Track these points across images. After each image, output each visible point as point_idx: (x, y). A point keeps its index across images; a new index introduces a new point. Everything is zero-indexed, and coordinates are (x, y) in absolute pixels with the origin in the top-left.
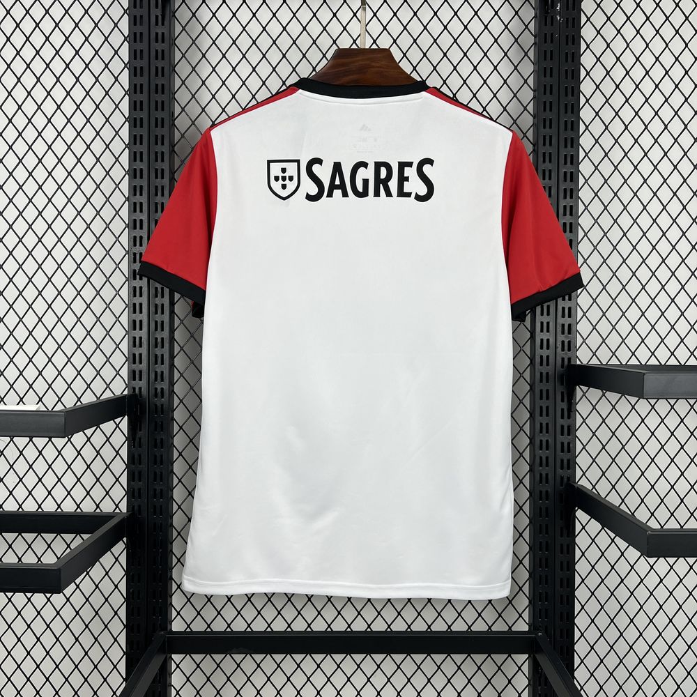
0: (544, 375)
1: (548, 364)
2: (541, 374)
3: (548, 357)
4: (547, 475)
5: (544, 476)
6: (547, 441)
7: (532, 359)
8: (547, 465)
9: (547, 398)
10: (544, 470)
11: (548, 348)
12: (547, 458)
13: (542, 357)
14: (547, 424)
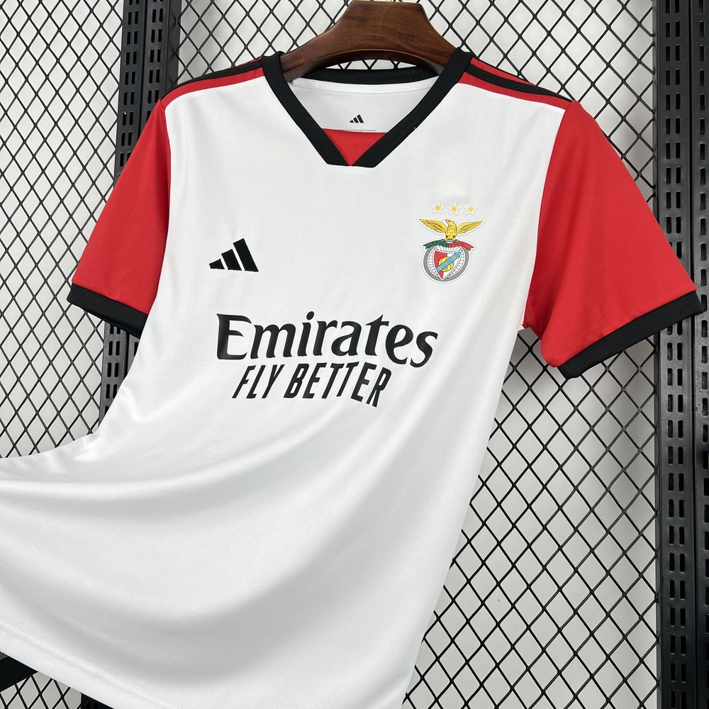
0: (676, 450)
1: (681, 435)
2: (671, 449)
3: (680, 423)
4: (683, 611)
5: (678, 612)
6: (682, 556)
7: (657, 426)
8: (683, 596)
9: (681, 488)
10: (679, 603)
11: (681, 409)
12: (682, 583)
13: (670, 423)
14: (682, 530)
